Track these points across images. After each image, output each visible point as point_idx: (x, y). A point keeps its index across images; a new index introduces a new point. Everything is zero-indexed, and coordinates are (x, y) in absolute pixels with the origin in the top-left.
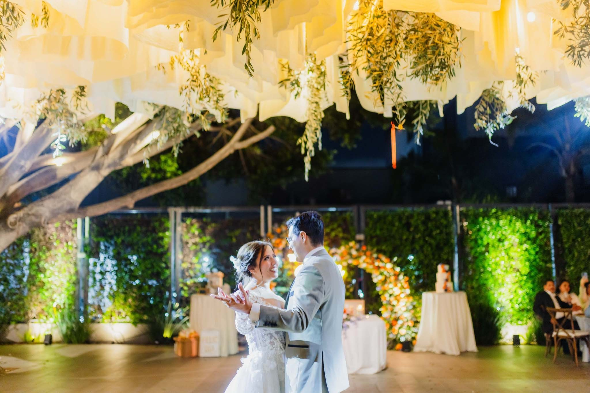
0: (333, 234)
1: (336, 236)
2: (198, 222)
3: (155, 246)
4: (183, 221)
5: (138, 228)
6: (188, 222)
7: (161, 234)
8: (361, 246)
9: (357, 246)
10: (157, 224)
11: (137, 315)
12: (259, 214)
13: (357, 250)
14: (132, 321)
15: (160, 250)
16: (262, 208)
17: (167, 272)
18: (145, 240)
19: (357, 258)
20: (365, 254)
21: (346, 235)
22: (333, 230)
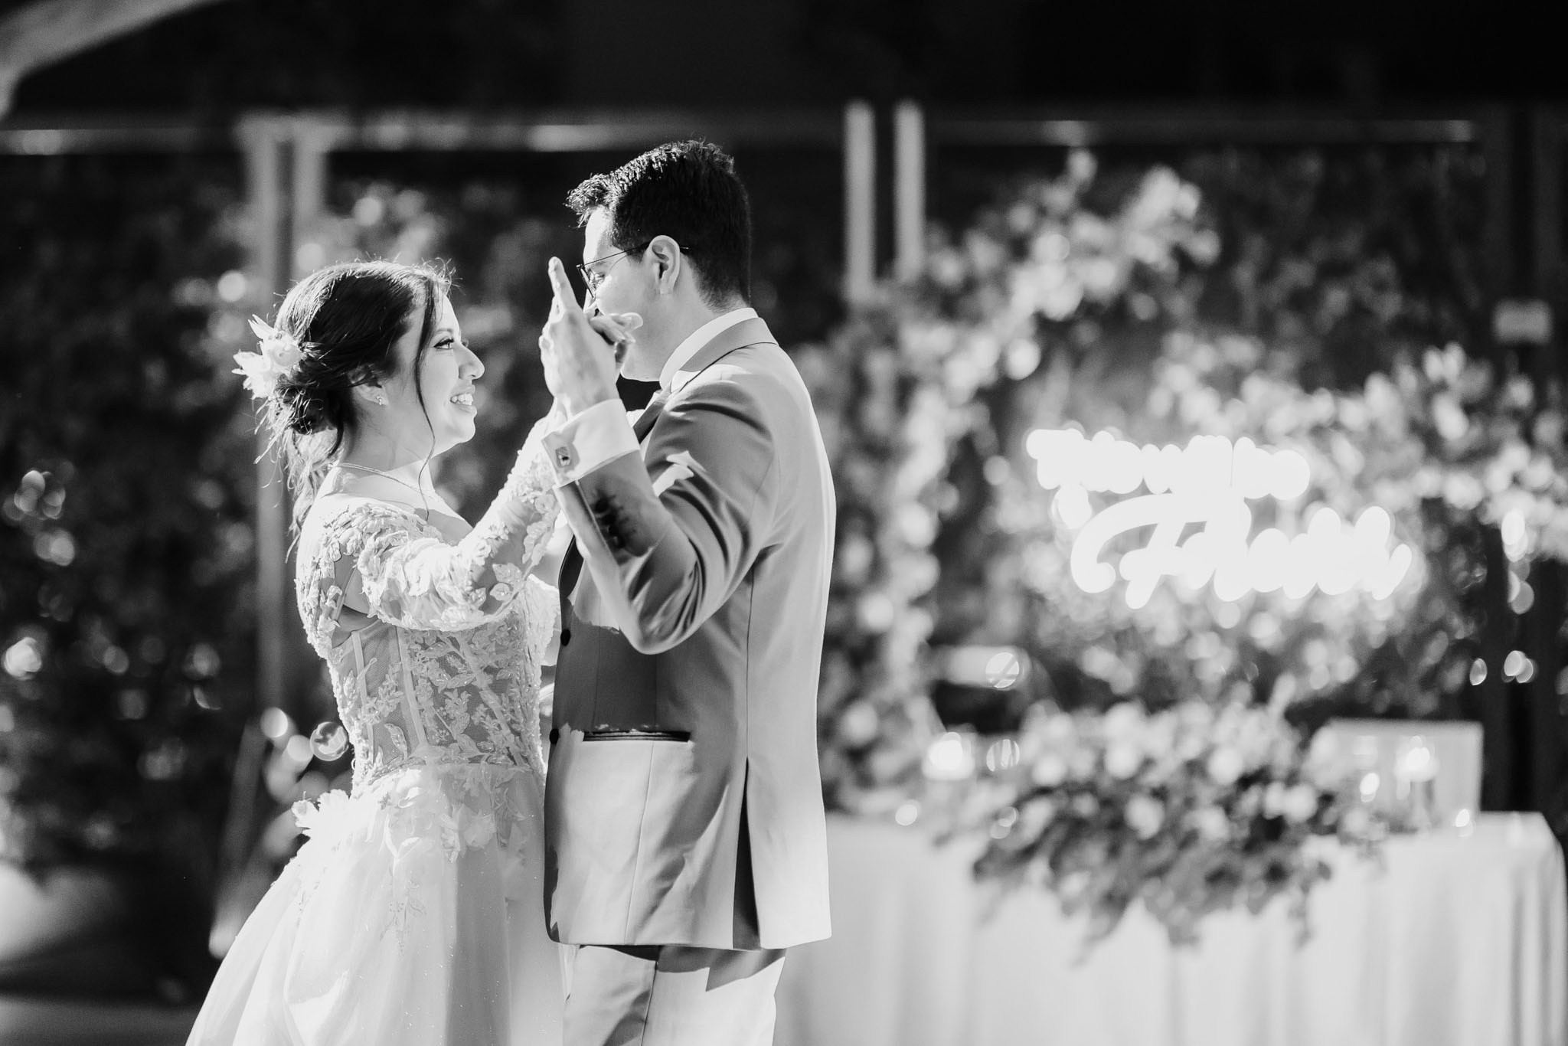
0: (1336, 299)
1: (1358, 311)
2: (432, 207)
3: (155, 372)
4: (338, 202)
5: (48, 253)
6: (370, 208)
7: (190, 293)
8: (1499, 381)
9: (1479, 380)
10: (165, 224)
11: (51, 816)
12: (834, 159)
13: (1470, 408)
14: (17, 852)
15: (188, 398)
16: (859, 125)
17: (234, 540)
18: (87, 327)
19: (1477, 456)
20: (1528, 437)
21: (1421, 310)
22: (1333, 271)
